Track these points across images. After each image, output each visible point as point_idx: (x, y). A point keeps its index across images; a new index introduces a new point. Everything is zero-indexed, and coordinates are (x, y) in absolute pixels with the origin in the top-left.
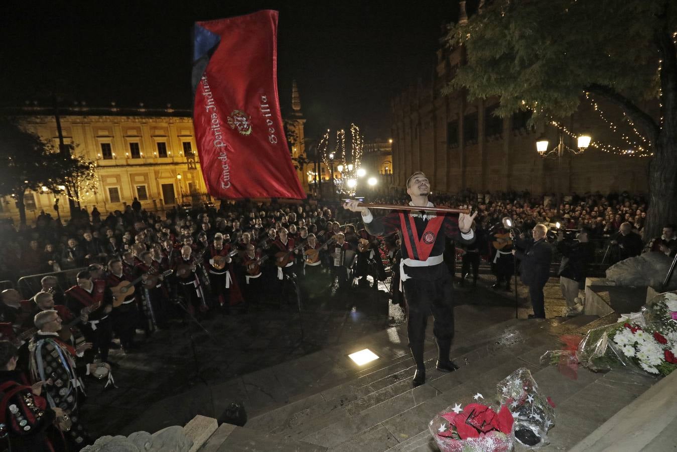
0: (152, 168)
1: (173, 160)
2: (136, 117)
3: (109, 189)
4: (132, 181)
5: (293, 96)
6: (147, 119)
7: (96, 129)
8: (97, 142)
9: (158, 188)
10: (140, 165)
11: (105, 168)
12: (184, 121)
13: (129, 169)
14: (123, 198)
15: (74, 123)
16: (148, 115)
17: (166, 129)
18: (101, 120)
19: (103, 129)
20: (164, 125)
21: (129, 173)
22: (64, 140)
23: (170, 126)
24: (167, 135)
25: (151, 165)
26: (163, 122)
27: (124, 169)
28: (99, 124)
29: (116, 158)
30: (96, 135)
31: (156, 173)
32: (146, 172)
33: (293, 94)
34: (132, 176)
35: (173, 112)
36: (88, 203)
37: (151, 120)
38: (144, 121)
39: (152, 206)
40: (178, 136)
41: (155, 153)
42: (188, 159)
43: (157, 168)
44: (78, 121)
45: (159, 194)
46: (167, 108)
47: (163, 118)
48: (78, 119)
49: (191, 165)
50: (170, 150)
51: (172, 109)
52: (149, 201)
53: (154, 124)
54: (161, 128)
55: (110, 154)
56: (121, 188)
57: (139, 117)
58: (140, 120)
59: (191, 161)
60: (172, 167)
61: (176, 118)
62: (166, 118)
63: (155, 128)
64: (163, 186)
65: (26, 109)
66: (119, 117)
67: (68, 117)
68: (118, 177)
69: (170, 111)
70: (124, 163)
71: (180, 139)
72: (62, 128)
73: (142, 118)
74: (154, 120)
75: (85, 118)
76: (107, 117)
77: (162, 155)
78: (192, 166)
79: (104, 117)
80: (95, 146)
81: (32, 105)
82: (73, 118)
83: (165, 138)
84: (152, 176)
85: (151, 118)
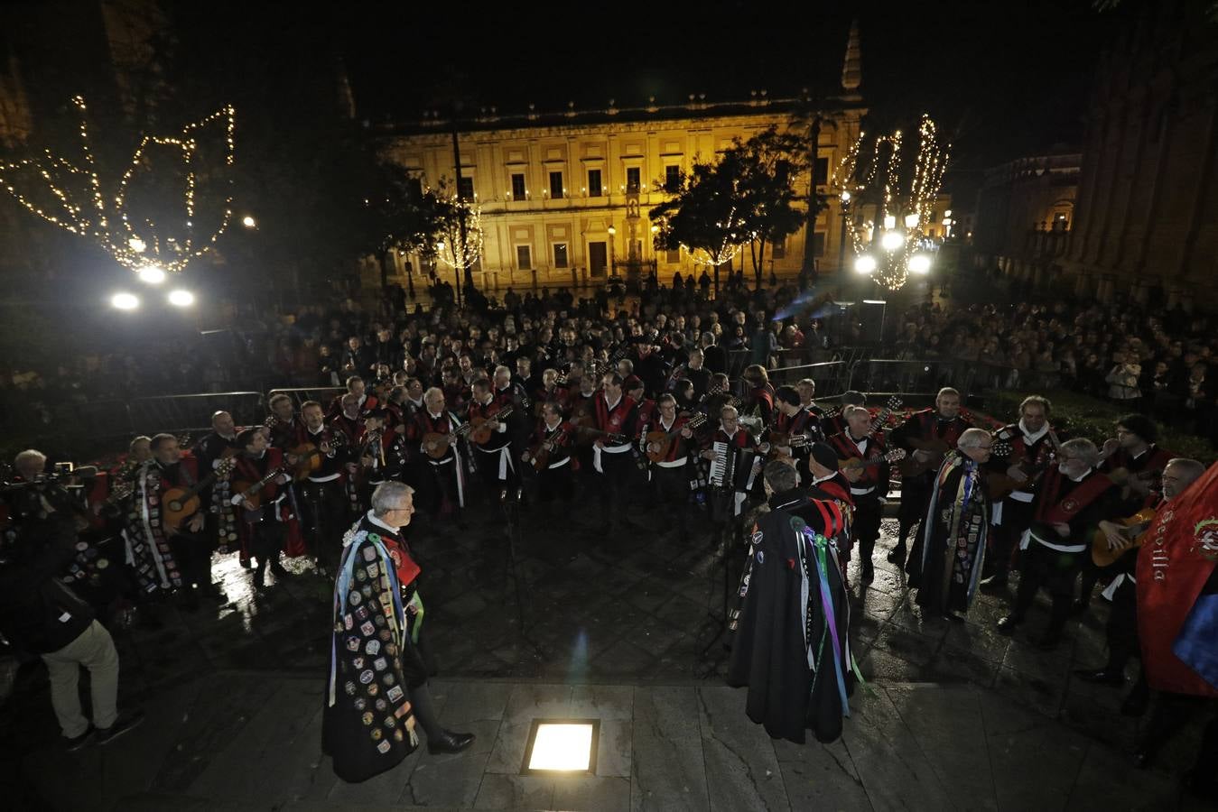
0: (578, 215)
1: (609, 200)
2: (561, 128)
3: (518, 247)
4: (550, 236)
5: (847, 58)
6: (577, 130)
7: (507, 151)
8: (507, 172)
9: (584, 250)
10: (561, 210)
11: (515, 214)
12: (632, 130)
13: (546, 215)
14: (535, 263)
15: (481, 142)
16: (579, 122)
17: (604, 146)
18: (514, 137)
19: (515, 151)
20: (602, 138)
21: (546, 222)
22: (463, 170)
23: (610, 140)
24: (604, 156)
25: (577, 209)
26: (600, 134)
27: (539, 216)
28: (512, 144)
29: (530, 199)
30: (507, 162)
31: (584, 223)
32: (568, 221)
33: (848, 53)
34: (549, 227)
35: (617, 114)
36: (490, 268)
37: (582, 132)
38: (572, 133)
39: (570, 278)
40: (621, 158)
41: (584, 189)
42: (628, 199)
43: (585, 214)
44: (485, 139)
45: (584, 259)
46: (608, 107)
47: (600, 126)
48: (485, 135)
49: (632, 210)
50: (607, 184)
51: (617, 108)
52: (569, 270)
53: (586, 139)
54: (596, 145)
55: (523, 193)
56: (533, 248)
57: (565, 127)
58: (567, 132)
59: (633, 202)
60: (606, 213)
61: (621, 125)
62: (606, 125)
63: (587, 145)
64: (591, 244)
65: (424, 124)
66: (538, 130)
67: (472, 133)
68: (530, 229)
69: (613, 112)
70: (541, 206)
71: (623, 163)
72: (460, 153)
73: (569, 129)
74: (587, 130)
75: (493, 133)
76: (522, 130)
77: (594, 193)
78: (633, 213)
79: (518, 130)
80: (504, 180)
81: (431, 118)
82: (477, 135)
83: (600, 162)
84: (577, 229)
85: (583, 128)
